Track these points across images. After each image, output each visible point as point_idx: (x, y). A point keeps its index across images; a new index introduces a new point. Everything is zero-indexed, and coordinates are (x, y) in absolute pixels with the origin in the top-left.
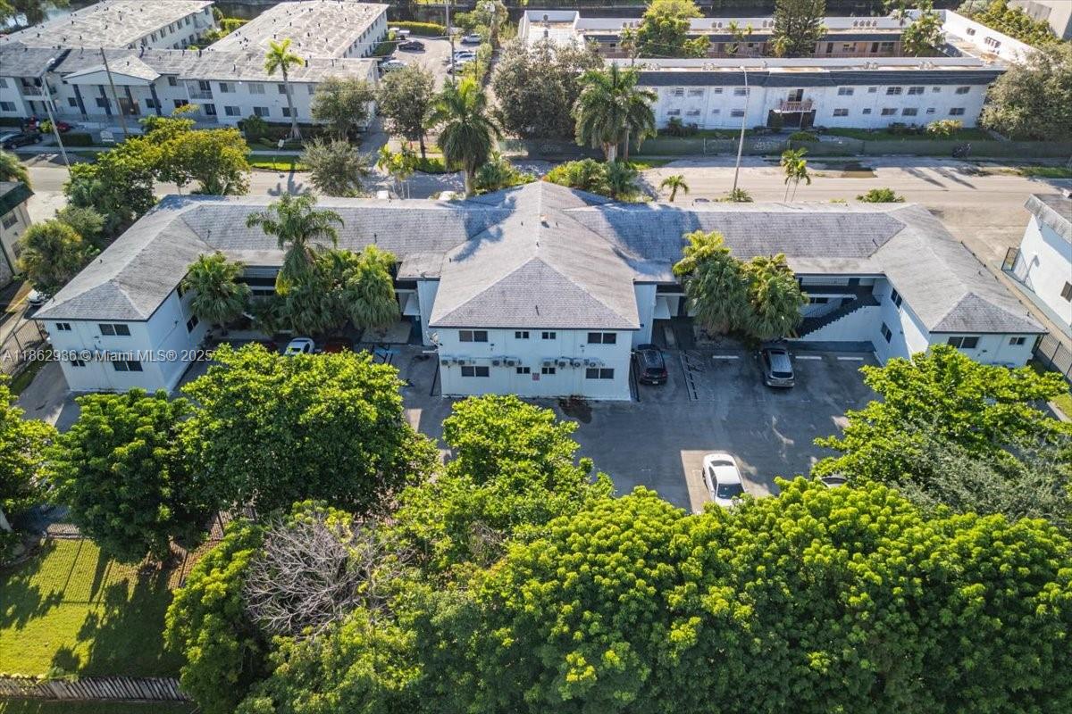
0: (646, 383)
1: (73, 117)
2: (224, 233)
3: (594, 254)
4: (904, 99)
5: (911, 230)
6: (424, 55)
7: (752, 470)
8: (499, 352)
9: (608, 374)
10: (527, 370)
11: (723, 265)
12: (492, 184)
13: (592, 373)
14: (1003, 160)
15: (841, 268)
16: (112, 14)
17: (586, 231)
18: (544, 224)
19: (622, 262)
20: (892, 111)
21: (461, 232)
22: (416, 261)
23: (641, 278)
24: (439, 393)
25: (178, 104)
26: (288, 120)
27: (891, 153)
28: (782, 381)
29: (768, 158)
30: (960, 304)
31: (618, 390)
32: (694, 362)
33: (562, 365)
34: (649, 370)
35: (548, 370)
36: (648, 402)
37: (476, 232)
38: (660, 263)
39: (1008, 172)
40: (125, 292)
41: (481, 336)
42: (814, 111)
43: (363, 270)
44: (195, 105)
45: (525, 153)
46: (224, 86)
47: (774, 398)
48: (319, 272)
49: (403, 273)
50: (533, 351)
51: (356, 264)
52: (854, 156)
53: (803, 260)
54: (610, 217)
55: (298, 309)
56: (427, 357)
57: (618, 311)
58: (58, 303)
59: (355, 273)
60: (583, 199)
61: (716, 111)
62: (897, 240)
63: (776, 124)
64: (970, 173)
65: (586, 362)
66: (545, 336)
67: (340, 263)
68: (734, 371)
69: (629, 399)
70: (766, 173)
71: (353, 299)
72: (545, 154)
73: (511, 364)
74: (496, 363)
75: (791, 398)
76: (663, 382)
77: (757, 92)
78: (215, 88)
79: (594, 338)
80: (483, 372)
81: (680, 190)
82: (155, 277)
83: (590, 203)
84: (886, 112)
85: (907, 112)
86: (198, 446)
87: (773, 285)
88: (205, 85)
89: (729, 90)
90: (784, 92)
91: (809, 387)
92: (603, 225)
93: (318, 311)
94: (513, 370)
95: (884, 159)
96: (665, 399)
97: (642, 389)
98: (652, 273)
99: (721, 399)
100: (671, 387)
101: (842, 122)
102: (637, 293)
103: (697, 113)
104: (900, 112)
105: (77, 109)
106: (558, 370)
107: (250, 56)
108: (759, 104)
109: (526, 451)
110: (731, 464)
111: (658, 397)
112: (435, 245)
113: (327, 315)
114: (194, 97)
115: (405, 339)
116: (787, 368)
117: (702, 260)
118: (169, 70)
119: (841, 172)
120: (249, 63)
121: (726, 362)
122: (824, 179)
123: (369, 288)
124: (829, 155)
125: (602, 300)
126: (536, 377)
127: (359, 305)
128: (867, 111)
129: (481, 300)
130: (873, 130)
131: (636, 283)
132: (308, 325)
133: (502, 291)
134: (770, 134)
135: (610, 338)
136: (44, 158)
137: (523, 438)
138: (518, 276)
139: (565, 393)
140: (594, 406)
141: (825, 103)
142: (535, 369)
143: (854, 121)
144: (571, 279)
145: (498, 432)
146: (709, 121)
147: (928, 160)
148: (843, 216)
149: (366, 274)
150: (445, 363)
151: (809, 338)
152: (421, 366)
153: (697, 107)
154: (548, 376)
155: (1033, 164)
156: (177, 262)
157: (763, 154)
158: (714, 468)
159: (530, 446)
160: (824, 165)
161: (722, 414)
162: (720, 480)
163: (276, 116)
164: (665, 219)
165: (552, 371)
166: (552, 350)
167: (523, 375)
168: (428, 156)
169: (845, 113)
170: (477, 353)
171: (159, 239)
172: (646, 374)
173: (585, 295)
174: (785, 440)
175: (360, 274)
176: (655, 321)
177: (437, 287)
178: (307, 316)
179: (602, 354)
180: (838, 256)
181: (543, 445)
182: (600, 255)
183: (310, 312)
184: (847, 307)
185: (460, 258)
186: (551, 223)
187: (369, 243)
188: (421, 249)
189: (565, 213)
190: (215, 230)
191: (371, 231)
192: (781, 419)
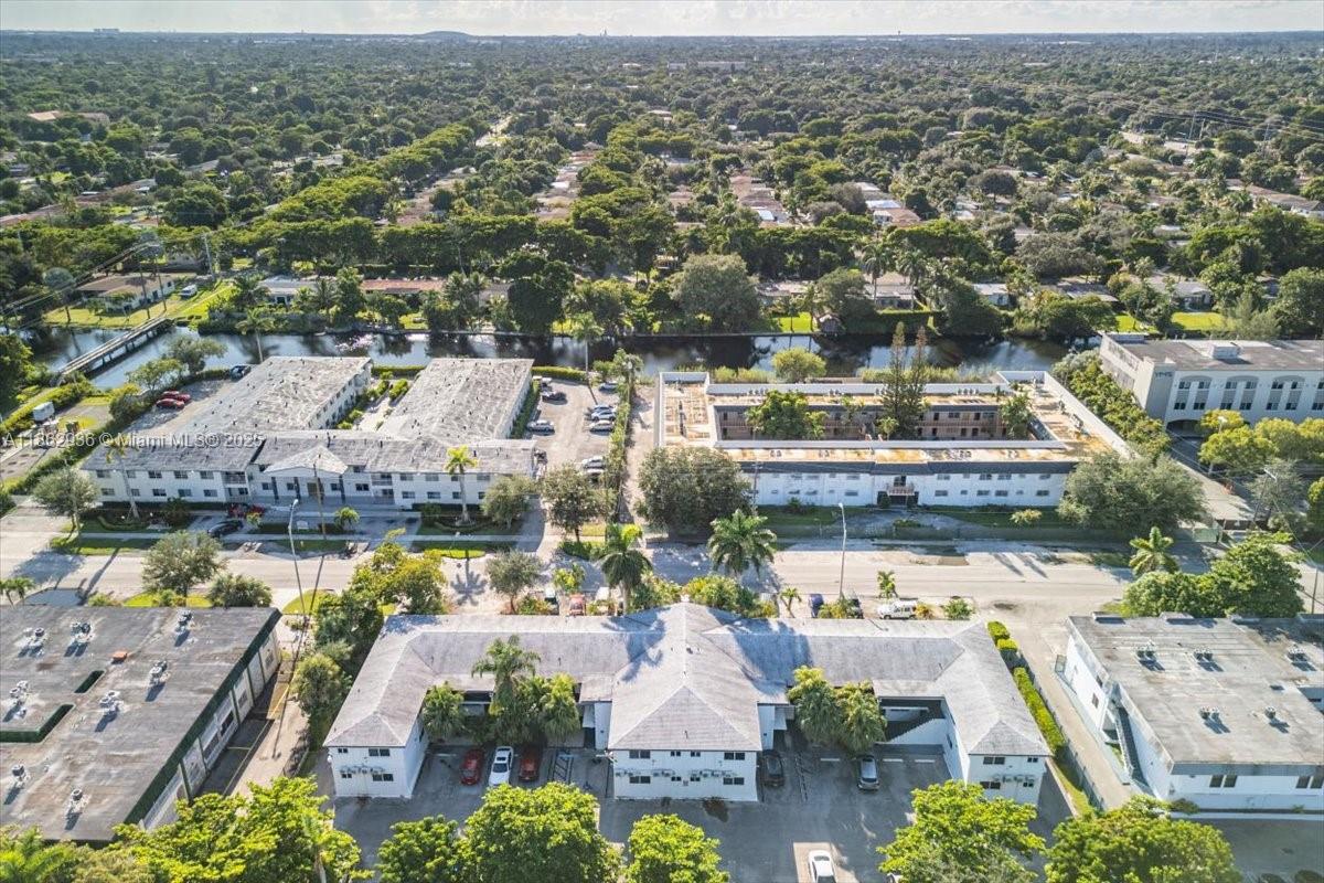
0: (769, 785)
1: (266, 499)
2: (443, 659)
3: (728, 678)
4: (995, 483)
5: (968, 655)
6: (566, 407)
7: (845, 859)
8: (658, 766)
9: (740, 781)
10: (679, 779)
11: (822, 697)
12: (646, 602)
13: (727, 781)
14: (1079, 545)
15: (913, 691)
16: (288, 386)
17: (721, 654)
18: (689, 650)
19: (748, 683)
20: (987, 493)
21: (623, 654)
22: (593, 683)
23: (764, 699)
24: (612, 796)
25: (359, 488)
26: (458, 501)
27: (984, 537)
28: (869, 785)
29: (876, 541)
30: (991, 730)
31: (748, 793)
32: (807, 764)
33: (705, 776)
34: (771, 776)
35: (695, 779)
36: (770, 802)
37: (637, 655)
38: (778, 684)
39: (1080, 560)
40: (386, 722)
41: (646, 754)
42: (917, 493)
43: (556, 697)
44: (376, 490)
45: (666, 535)
46: (404, 477)
47: (865, 798)
48: (522, 697)
49: (585, 696)
50: (684, 765)
51: (550, 691)
52: (950, 539)
53: (886, 683)
54: (740, 640)
55: (505, 727)
56: (600, 760)
57: (746, 735)
58: (340, 732)
59: (548, 700)
60: (719, 619)
61: (832, 492)
62: (957, 665)
63: (885, 503)
64: (1048, 560)
65: (723, 773)
66: (693, 754)
67: (538, 692)
68: (835, 773)
69: (755, 799)
70: (873, 559)
71: (548, 718)
72: (683, 536)
73: (667, 775)
74: (656, 775)
75: (876, 798)
76: (781, 784)
77: (865, 478)
78: (396, 479)
79: (728, 756)
80: (646, 780)
81: (795, 600)
82: (403, 707)
83: (723, 621)
84: (980, 493)
85: (999, 493)
86: (474, 860)
87: (859, 712)
88: (386, 477)
89: (842, 477)
90: (891, 479)
91: (892, 789)
92: (735, 648)
93: (519, 728)
94: (669, 779)
95: (977, 544)
96: (783, 799)
97: (765, 789)
98: (771, 694)
99: (823, 799)
100: (788, 788)
101: (942, 501)
102: (761, 715)
103: (815, 493)
104: (993, 494)
105: (270, 493)
106: (702, 779)
107: (425, 445)
108: (867, 488)
109: (685, 863)
110: (827, 859)
111: (778, 797)
112: (605, 667)
113: (526, 731)
114: (374, 483)
115: (581, 745)
116: (873, 775)
117: (806, 690)
118: (356, 462)
119: (939, 558)
120: (425, 453)
121: (830, 764)
122: (923, 566)
123: (561, 711)
124: (930, 538)
125: (734, 724)
126: (686, 783)
127: (552, 724)
128: (964, 492)
129: (645, 726)
130: (970, 508)
131: (759, 704)
132: (511, 739)
133: (660, 717)
134: (879, 513)
135: (741, 756)
136: (251, 548)
137: (683, 853)
138: (672, 703)
139: (708, 795)
140: (730, 806)
141: (926, 488)
142: (686, 777)
143: (954, 499)
144: (710, 706)
145: (665, 848)
146: (825, 499)
147: (1014, 545)
148: (918, 641)
149: (558, 701)
150: (618, 774)
151: (896, 741)
152: (596, 769)
153: (814, 489)
154: (695, 783)
155: (1104, 550)
156: (416, 690)
157: (872, 538)
158: (817, 863)
159: (688, 859)
160: (923, 550)
161: (825, 813)
162: (819, 874)
163: (447, 499)
164: (782, 642)
165: (698, 780)
166: (698, 764)
167: (677, 783)
168: (582, 539)
169: (945, 493)
170: (642, 767)
171: (398, 668)
172: (768, 780)
173: (721, 721)
174: (869, 833)
175: (553, 700)
176: (776, 731)
177: (610, 708)
178: (512, 732)
179: (734, 768)
180: (912, 678)
181: (696, 858)
182: (734, 679)
183: (515, 730)
184: (922, 718)
185: (627, 678)
186: (694, 649)
187: (555, 666)
188: (594, 671)
189: (704, 636)
190: (437, 655)
191: (556, 655)
192: (868, 817)
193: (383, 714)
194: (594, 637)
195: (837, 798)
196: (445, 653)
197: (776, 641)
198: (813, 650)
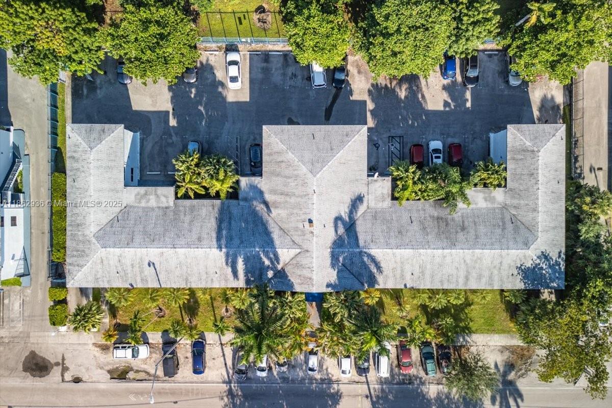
3: (282, 199)
18: (310, 221)
22: (384, 199)
30: (100, 144)
40: (529, 145)
53: (164, 204)
82: (520, 163)
161: (226, 127)
174: (202, 109)
180: (143, 208)
182: (278, 200)
186: (307, 224)
187: (415, 216)
188: (383, 211)
189: (300, 246)
190: (510, 226)
191: (416, 226)
192: (201, 123)
193: (533, 151)
194: (388, 245)
195: (217, 138)
196: (504, 229)
197: (242, 242)
198: (214, 235)
